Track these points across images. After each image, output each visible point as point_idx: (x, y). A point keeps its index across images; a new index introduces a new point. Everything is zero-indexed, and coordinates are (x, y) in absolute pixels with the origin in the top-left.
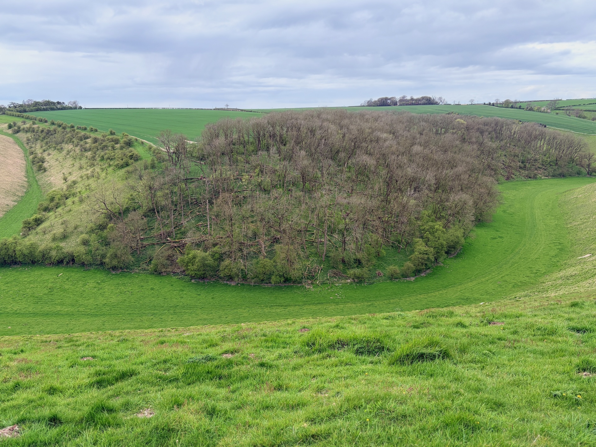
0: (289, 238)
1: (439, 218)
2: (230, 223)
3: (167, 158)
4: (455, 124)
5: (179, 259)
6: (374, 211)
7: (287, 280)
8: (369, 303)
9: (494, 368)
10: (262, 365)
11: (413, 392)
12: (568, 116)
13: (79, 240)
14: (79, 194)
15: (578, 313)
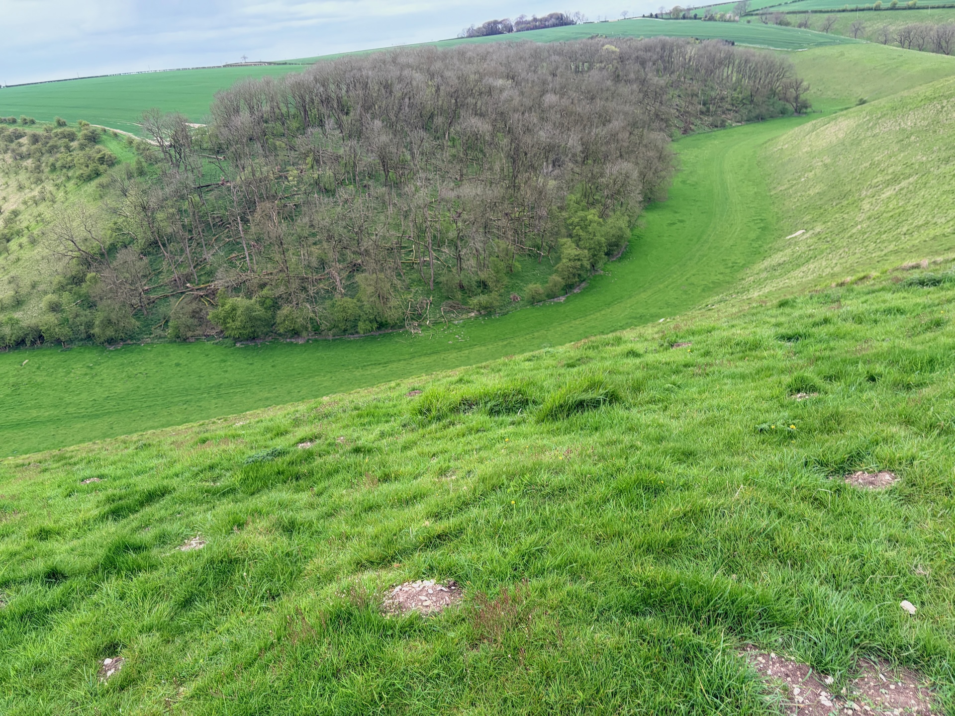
0: (376, 262)
1: (593, 204)
2: (281, 249)
3: (162, 155)
4: (603, 53)
5: (211, 314)
6: (497, 204)
7: (381, 326)
8: (505, 343)
9: (680, 407)
10: (357, 450)
11: (572, 455)
12: (764, 25)
13: (43, 305)
14: (26, 231)
15: (789, 315)
